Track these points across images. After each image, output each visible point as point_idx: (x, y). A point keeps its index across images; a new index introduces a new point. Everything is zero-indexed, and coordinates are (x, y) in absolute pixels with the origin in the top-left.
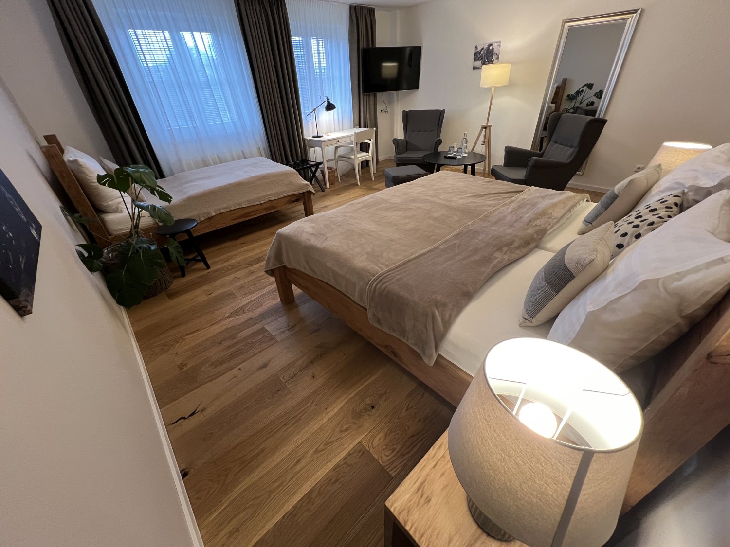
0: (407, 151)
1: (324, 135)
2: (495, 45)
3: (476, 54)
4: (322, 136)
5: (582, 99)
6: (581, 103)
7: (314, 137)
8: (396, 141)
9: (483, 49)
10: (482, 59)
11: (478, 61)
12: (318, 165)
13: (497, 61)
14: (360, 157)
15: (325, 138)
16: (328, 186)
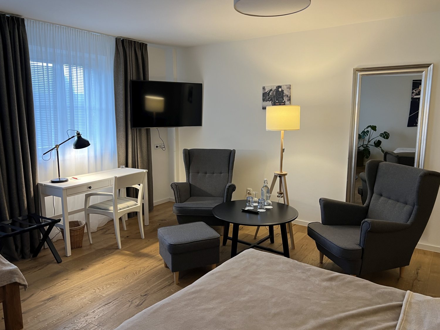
0: (190, 197)
1: (69, 178)
2: (284, 88)
3: (264, 95)
4: (66, 181)
5: (369, 138)
6: (369, 142)
7: (53, 182)
8: (176, 187)
9: (271, 90)
10: (271, 100)
11: (268, 102)
12: (54, 222)
13: (288, 102)
14: (123, 208)
15: (71, 182)
16: (69, 253)
